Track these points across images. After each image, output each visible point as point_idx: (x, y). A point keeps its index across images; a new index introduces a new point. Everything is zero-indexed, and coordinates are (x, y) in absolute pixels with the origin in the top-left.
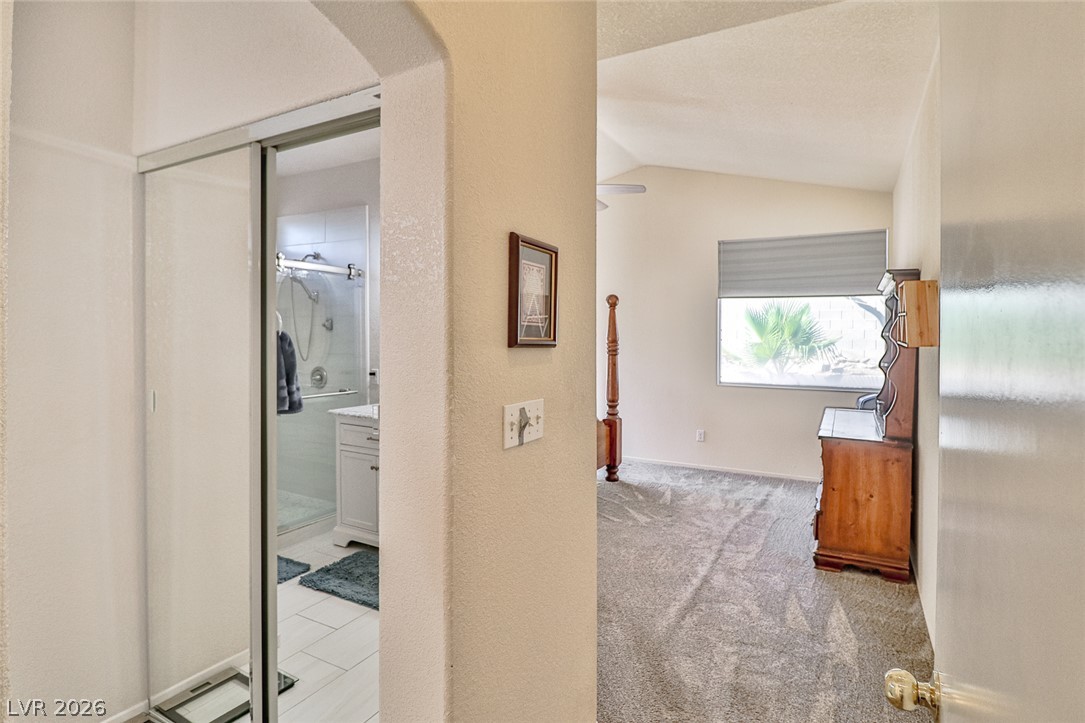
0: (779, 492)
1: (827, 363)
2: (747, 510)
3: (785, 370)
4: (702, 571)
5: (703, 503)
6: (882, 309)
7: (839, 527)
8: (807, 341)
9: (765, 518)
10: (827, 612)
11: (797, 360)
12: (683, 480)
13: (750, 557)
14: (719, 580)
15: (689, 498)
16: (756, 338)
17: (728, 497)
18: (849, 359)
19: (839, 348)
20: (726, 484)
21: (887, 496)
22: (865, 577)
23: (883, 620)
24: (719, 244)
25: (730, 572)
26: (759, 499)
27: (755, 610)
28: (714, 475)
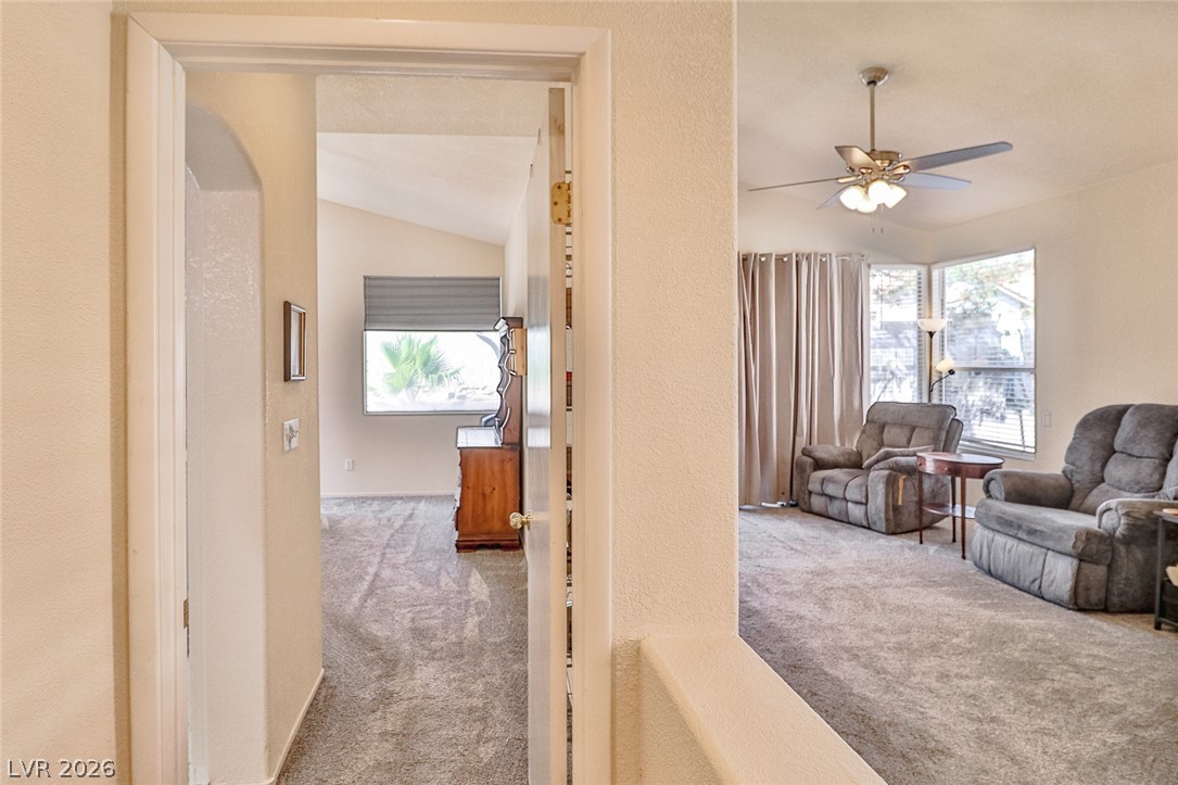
0: (422, 506)
1: (452, 391)
2: (398, 523)
3: (417, 398)
4: (372, 570)
5: (359, 524)
6: (498, 343)
7: (473, 517)
8: (436, 370)
9: (415, 526)
10: (469, 576)
11: (427, 389)
12: (336, 508)
13: (408, 554)
14: (387, 573)
15: (345, 521)
16: (390, 368)
17: (380, 516)
18: (471, 386)
19: (463, 375)
20: (376, 506)
21: (504, 487)
22: (490, 552)
23: (503, 573)
24: (365, 278)
25: (395, 567)
26: (407, 513)
27: (418, 586)
28: (364, 500)
